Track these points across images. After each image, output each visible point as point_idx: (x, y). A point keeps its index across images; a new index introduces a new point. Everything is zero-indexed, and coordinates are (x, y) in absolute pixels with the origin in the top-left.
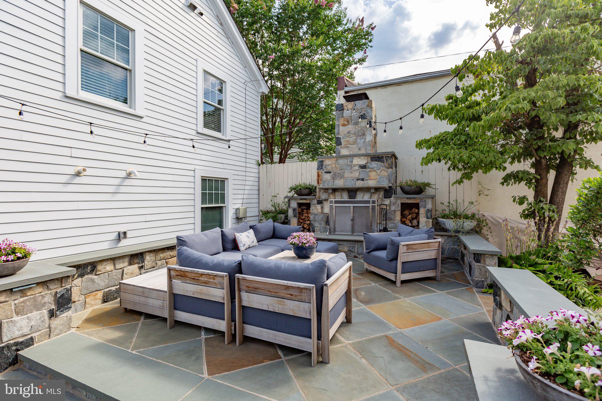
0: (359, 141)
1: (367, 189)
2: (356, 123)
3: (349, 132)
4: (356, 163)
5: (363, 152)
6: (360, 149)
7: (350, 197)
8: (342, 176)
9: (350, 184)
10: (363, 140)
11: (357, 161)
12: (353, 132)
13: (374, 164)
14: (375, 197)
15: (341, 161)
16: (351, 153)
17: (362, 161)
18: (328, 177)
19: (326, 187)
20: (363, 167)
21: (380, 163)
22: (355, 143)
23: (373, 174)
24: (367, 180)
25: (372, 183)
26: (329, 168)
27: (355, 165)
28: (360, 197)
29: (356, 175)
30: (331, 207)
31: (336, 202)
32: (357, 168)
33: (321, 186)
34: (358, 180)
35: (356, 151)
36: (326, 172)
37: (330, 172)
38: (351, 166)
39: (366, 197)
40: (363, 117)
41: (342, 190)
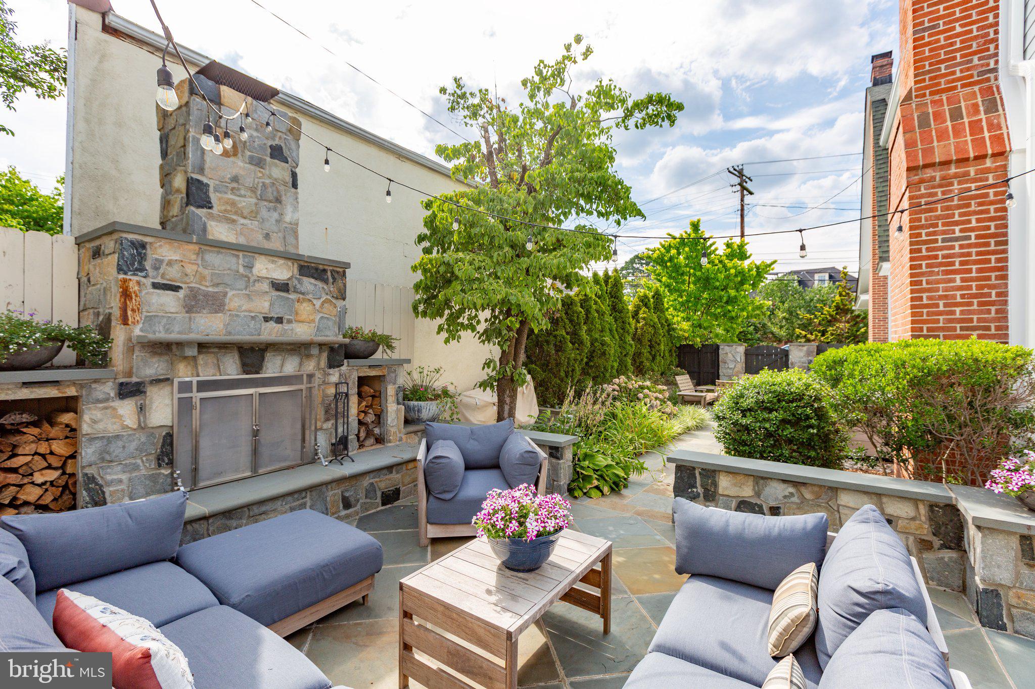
0: (264, 213)
1: (300, 348)
2: (259, 163)
3: (235, 179)
4: (264, 273)
5: (275, 244)
6: (267, 236)
7: (247, 367)
8: (216, 304)
9: (244, 335)
10: (275, 215)
11: (264, 268)
12: (249, 182)
13: (308, 284)
14: (310, 366)
15: (215, 259)
16: (242, 240)
17: (282, 272)
18: (169, 301)
19: (161, 335)
20: (281, 287)
21: (320, 284)
22: (254, 215)
23: (305, 309)
24: (289, 321)
25: (301, 332)
26: (172, 274)
27: (260, 279)
28: (273, 367)
29: (263, 305)
30: (185, 407)
31: (203, 386)
32: (265, 286)
33: (137, 331)
34: (266, 319)
35: (258, 240)
36: (155, 286)
37: (176, 289)
38: (248, 281)
39: (291, 366)
40: (277, 153)
41: (223, 346)
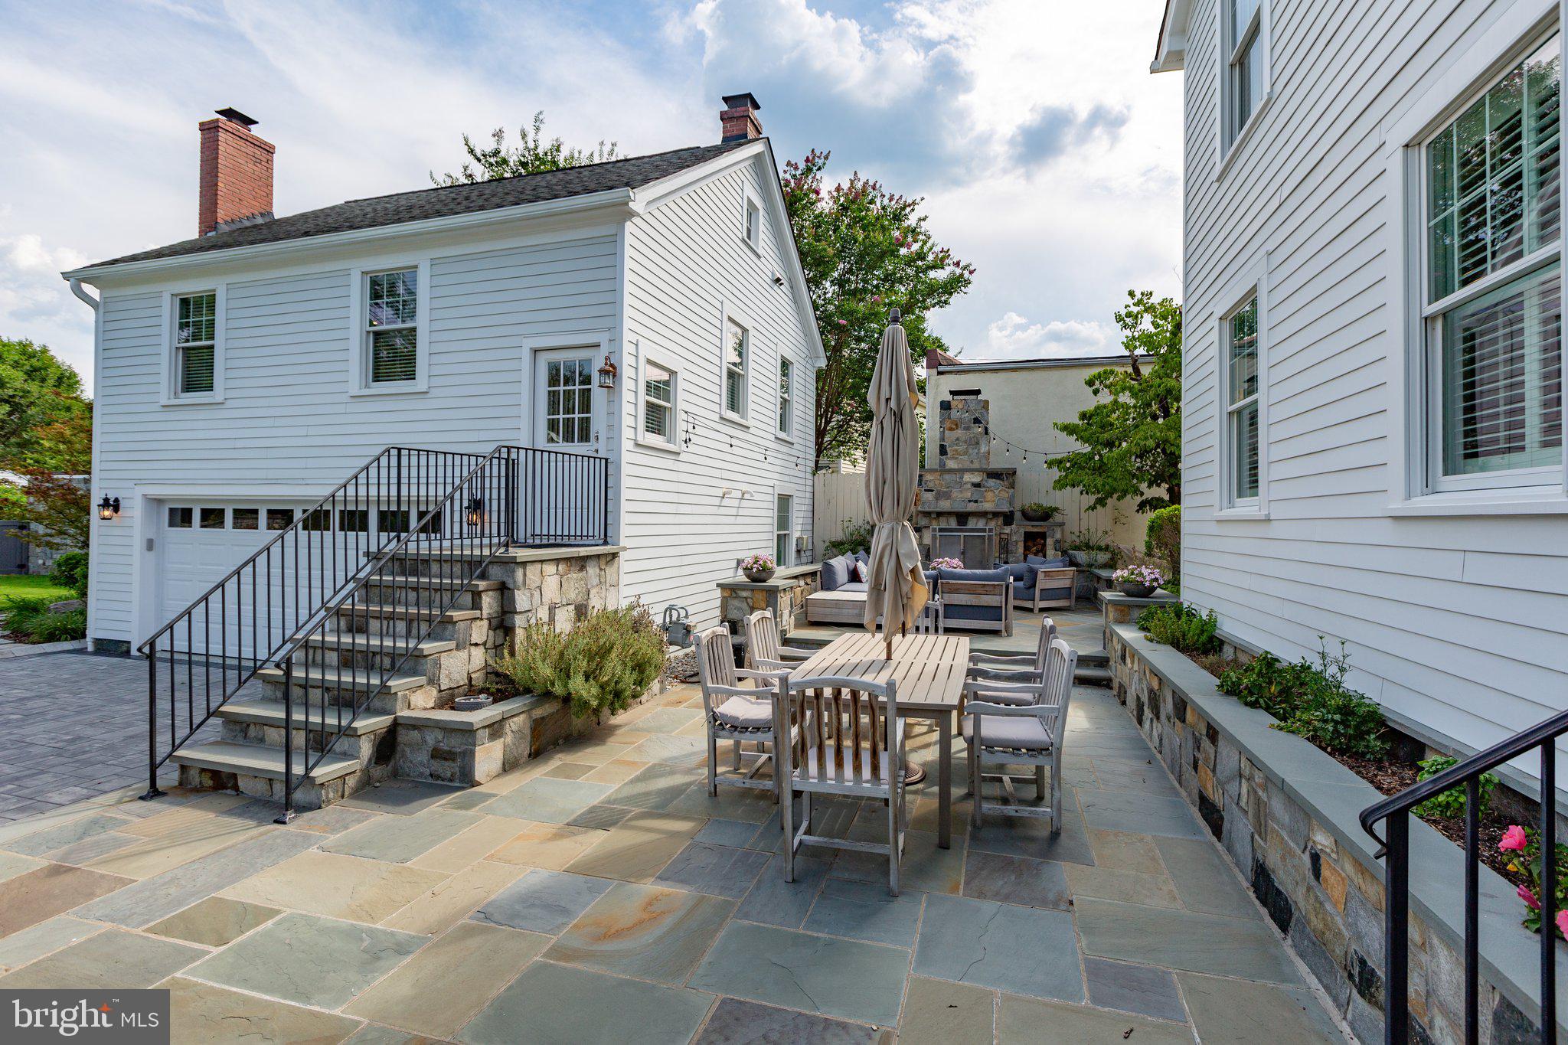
0: (970, 451)
1: (983, 514)
2: (967, 428)
3: (957, 439)
4: (968, 480)
5: (976, 465)
6: (972, 462)
7: (960, 523)
8: (947, 495)
9: (959, 507)
10: (976, 451)
11: (969, 478)
12: (963, 439)
13: (992, 482)
14: (992, 525)
15: (947, 477)
16: (960, 466)
17: (976, 478)
18: (929, 496)
19: (927, 510)
20: (977, 485)
21: (998, 481)
22: (966, 453)
23: (989, 495)
24: (981, 502)
25: (988, 506)
26: (931, 485)
27: (966, 483)
28: (972, 523)
29: (968, 495)
30: (934, 537)
31: (941, 530)
32: (969, 486)
33: (919, 509)
34: (970, 501)
35: (968, 465)
36: (926, 490)
37: (932, 491)
38: (961, 484)
39: (981, 524)
40: (977, 421)
41: (949, 514)
